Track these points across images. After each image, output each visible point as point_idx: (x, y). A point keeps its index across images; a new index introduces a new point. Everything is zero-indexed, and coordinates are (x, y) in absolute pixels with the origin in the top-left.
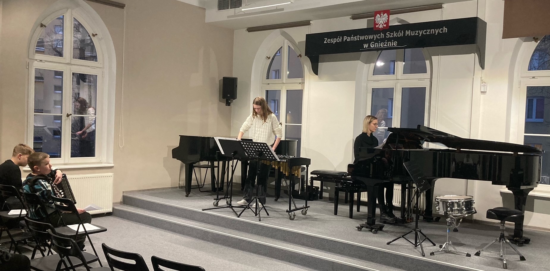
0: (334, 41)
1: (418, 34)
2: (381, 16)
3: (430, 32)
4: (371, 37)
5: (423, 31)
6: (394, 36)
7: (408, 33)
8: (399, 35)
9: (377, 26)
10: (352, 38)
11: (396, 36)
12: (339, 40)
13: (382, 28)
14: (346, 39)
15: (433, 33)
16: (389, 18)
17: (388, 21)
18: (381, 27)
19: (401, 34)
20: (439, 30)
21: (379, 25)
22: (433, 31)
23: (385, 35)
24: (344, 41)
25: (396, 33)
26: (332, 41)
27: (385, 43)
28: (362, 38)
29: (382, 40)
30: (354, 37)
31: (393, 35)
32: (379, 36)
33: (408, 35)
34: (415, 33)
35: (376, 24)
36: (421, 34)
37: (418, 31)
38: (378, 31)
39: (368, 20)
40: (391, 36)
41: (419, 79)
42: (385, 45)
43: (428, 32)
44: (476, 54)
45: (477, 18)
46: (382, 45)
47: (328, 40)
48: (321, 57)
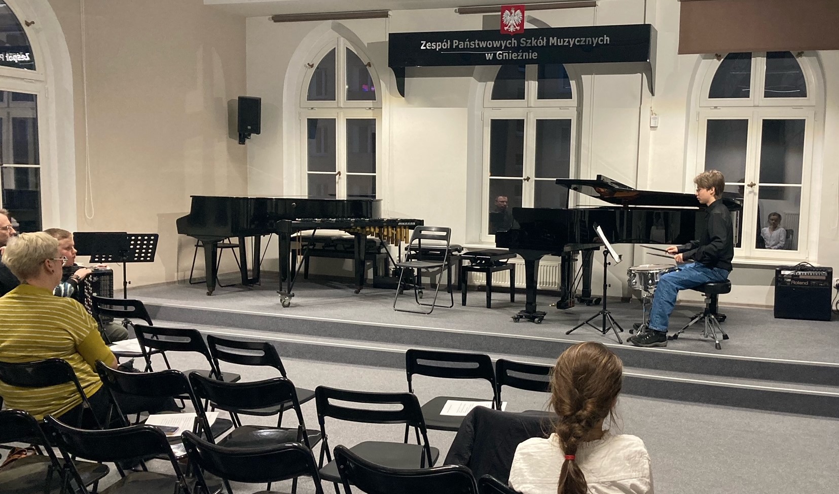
0: (437, 46)
1: (568, 44)
2: (511, 13)
3: (585, 41)
4: (497, 44)
5: (575, 40)
6: (533, 45)
7: (553, 41)
8: (540, 43)
9: (506, 28)
10: (467, 44)
11: (536, 45)
12: (446, 45)
13: (513, 31)
14: (457, 44)
15: (590, 43)
16: (523, 16)
17: (523, 21)
18: (512, 29)
19: (543, 43)
20: (598, 39)
21: (509, 27)
22: (589, 40)
23: (519, 43)
24: (454, 47)
25: (536, 40)
26: (433, 47)
27: (519, 54)
28: (483, 44)
29: (516, 50)
30: (470, 43)
31: (531, 43)
32: (510, 44)
33: (553, 44)
34: (564, 41)
35: (503, 25)
36: (572, 43)
37: (567, 40)
38: (507, 36)
39: (483, 16)
40: (528, 45)
41: (560, 108)
42: (519, 58)
43: (583, 41)
44: (644, 74)
45: (650, 25)
46: (515, 57)
47: (428, 44)
48: (408, 69)
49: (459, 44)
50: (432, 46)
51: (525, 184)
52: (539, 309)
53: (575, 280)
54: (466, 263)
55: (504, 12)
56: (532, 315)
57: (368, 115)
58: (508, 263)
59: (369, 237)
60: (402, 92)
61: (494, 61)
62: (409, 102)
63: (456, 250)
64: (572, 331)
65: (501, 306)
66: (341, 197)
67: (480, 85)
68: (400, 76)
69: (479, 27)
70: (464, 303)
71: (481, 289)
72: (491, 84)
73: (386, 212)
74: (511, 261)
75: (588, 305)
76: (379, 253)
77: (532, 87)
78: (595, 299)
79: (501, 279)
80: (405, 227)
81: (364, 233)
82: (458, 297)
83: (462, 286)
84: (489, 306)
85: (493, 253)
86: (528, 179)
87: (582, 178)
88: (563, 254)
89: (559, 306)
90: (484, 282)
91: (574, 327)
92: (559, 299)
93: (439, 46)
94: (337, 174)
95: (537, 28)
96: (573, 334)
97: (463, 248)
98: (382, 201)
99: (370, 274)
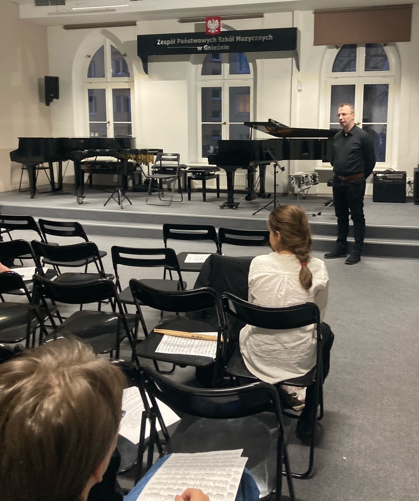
0: (167, 43)
1: (247, 40)
2: (212, 22)
3: (258, 39)
4: (204, 41)
5: (251, 38)
7: (238, 38)
9: (209, 31)
10: (186, 41)
11: (228, 41)
12: (173, 42)
14: (179, 41)
15: (261, 40)
16: (220, 24)
17: (219, 27)
18: (213, 32)
19: (231, 39)
20: (266, 37)
21: (211, 30)
22: (260, 38)
23: (218, 40)
24: (178, 43)
25: (228, 38)
27: (218, 46)
28: (195, 41)
29: (215, 44)
30: (188, 40)
31: (225, 40)
32: (212, 40)
33: (238, 40)
34: (245, 39)
35: (208, 29)
36: (250, 40)
37: (247, 38)
38: (210, 36)
39: (195, 24)
40: (223, 41)
41: (244, 79)
42: (218, 49)
43: (256, 38)
44: (293, 58)
45: (296, 29)
46: (215, 49)
47: (162, 42)
48: (150, 57)
49: (181, 41)
50: (164, 43)
51: (223, 126)
52: (235, 201)
53: (256, 183)
54: (189, 175)
55: (208, 21)
56: (231, 204)
57: (126, 86)
58: (215, 174)
59: (129, 160)
60: (146, 71)
61: (203, 51)
62: (151, 78)
63: (183, 167)
64: (256, 213)
65: (212, 200)
66: (111, 137)
67: (194, 67)
68: (145, 62)
69: (193, 31)
70: (189, 198)
71: (199, 190)
72: (200, 66)
73: (139, 145)
74: (216, 173)
75: (264, 198)
76: (135, 170)
77: (226, 67)
78: (267, 195)
79: (211, 184)
80: (151, 154)
81: (126, 158)
82: (186, 195)
83: (188, 189)
84: (205, 200)
85: (206, 168)
86: (225, 123)
87: (257, 121)
88: (249, 168)
89: (247, 199)
90: (201, 186)
91: (257, 211)
92: (247, 195)
93: (168, 43)
94: (107, 123)
95: (227, 30)
96: (257, 215)
97: (187, 166)
98: (136, 139)
99: (130, 183)
